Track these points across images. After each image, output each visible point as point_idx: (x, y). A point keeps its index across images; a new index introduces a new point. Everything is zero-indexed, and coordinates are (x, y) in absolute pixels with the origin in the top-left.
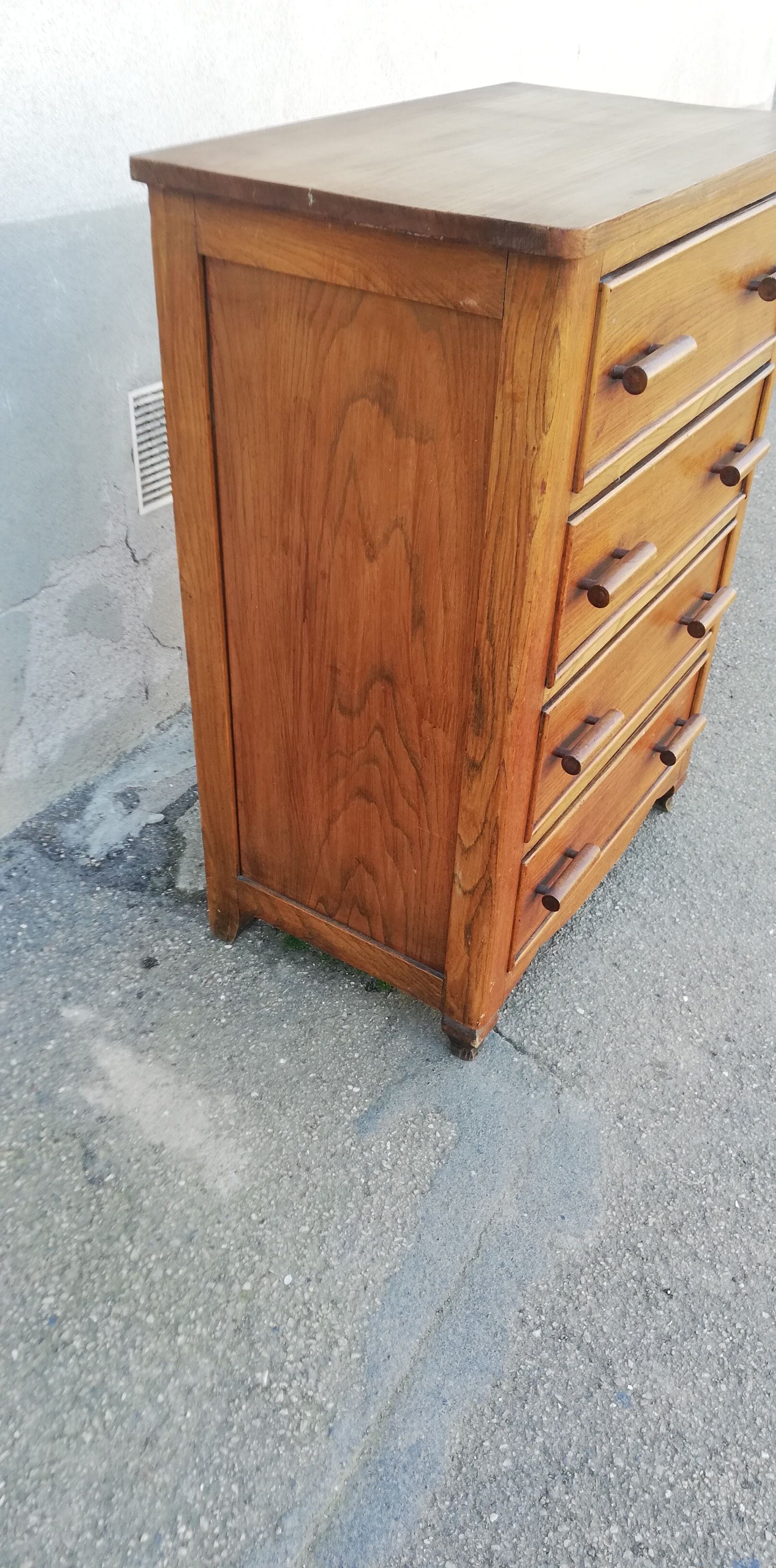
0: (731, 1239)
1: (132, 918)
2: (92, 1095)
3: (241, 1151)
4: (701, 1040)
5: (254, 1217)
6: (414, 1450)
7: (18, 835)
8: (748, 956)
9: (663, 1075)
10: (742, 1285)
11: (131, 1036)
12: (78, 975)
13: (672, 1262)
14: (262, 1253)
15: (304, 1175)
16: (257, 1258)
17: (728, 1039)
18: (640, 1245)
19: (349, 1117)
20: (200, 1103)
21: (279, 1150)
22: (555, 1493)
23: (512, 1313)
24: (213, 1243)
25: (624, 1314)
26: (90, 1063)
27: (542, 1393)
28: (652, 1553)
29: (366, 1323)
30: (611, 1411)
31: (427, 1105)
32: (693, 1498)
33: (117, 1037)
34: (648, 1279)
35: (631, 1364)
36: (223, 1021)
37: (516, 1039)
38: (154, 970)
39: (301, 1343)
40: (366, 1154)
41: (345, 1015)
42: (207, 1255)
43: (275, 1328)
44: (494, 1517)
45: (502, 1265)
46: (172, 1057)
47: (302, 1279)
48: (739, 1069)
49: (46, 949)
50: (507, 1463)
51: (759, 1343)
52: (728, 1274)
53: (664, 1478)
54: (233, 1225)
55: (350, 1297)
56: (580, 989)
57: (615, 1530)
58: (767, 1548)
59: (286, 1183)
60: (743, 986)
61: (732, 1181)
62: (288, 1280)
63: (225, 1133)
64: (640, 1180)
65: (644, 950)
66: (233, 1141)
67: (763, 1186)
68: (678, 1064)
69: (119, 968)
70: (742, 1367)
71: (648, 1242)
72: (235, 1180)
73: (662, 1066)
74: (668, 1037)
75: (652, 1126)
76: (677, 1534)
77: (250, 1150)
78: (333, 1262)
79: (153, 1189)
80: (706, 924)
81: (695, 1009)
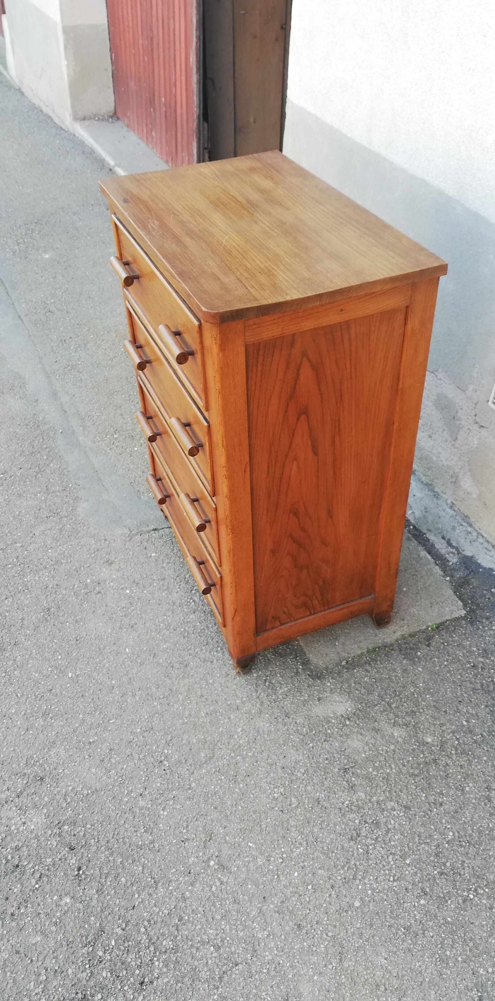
4: (108, 583)
8: (125, 630)
9: (107, 561)
17: (99, 592)
29: (110, 457)
34: (56, 515)
35: (43, 498)
37: (161, 531)
44: (45, 457)
45: (94, 488)
47: (134, 451)
48: (86, 586)
56: (163, 560)
60: (114, 616)
61: (57, 555)
62: (137, 449)
65: (161, 593)
67: (47, 562)
68: (106, 569)
73: (110, 563)
74: (118, 573)
75: (93, 545)
80: (154, 626)
81: (121, 591)
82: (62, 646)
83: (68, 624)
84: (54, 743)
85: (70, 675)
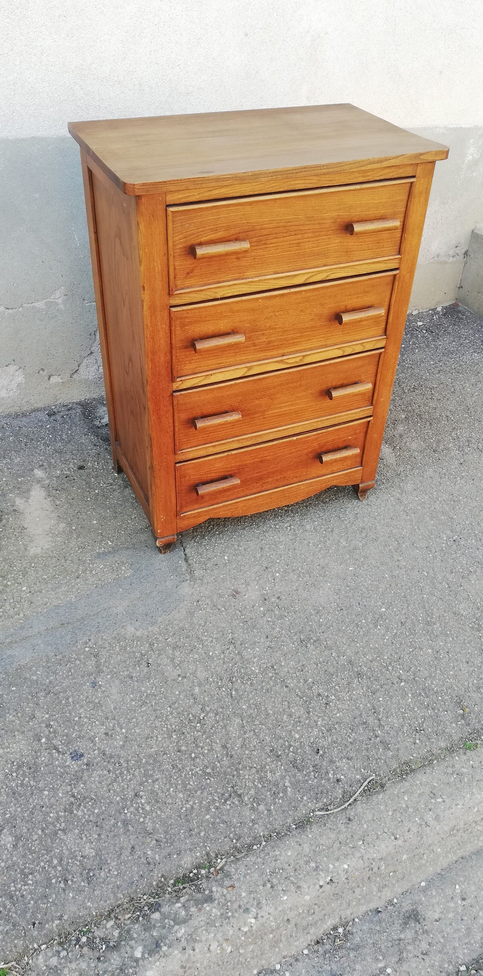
0: (194, 663)
1: (91, 449)
2: (19, 502)
3: (50, 543)
4: (265, 592)
5: (33, 565)
6: (10, 656)
7: (80, 404)
8: (327, 573)
9: (234, 596)
10: (180, 679)
11: (51, 489)
12: (52, 460)
13: (161, 657)
14: (24, 576)
15: (63, 561)
16: (21, 577)
17: (278, 598)
18: (156, 645)
19: (97, 551)
20: (52, 521)
21: (63, 549)
22: (39, 695)
23: (86, 639)
24: (12, 565)
25: (125, 662)
26: (29, 490)
27: (68, 666)
28: (51, 730)
29: (35, 614)
30: (85, 685)
31: (129, 561)
32: (83, 725)
33: (47, 488)
34: (146, 656)
35: (109, 677)
36: (89, 499)
37: (188, 555)
38: (82, 471)
39: (8, 608)
40: (91, 565)
41: (133, 517)
42: (6, 568)
43: (5, 600)
44: (14, 689)
45: (99, 623)
46: (58, 502)
47: (29, 590)
48: (269, 610)
49: (50, 447)
50: (35, 678)
51: (164, 699)
52: (179, 672)
53: (80, 714)
54: (24, 563)
55: (37, 604)
56: (235, 550)
57: (47, 716)
58: (91, 755)
59: (54, 560)
60: (310, 582)
61: (218, 645)
62: (24, 588)
63: (51, 535)
64: (181, 625)
65: (281, 549)
66: (51, 539)
67: (230, 653)
68: (245, 595)
69: (69, 465)
70: (148, 702)
71: (160, 645)
72: (39, 550)
73: (237, 592)
74: (252, 584)
75: (208, 610)
76: (66, 731)
77: (53, 544)
78: (44, 591)
79: (9, 540)
80: (322, 552)
81: (277, 580)
82: (350, 622)
83: (321, 620)
84: (455, 613)
85: (383, 610)
